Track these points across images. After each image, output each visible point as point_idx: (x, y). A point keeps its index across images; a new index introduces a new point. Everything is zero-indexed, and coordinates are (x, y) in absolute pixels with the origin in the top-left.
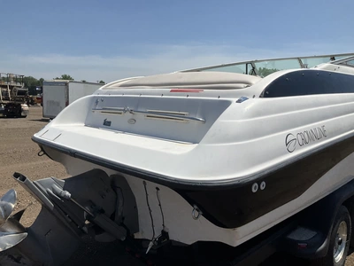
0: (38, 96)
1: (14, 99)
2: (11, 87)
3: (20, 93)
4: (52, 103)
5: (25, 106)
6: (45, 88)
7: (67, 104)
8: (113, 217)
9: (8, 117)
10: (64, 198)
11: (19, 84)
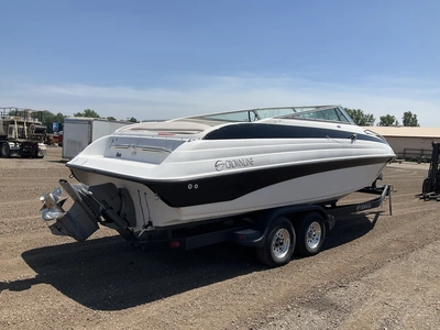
0: (55, 134)
1: (31, 137)
2: (28, 124)
3: (38, 131)
4: (73, 142)
5: (42, 146)
6: (66, 125)
7: (90, 142)
8: (119, 213)
9: (23, 157)
10: (89, 196)
11: (37, 121)
